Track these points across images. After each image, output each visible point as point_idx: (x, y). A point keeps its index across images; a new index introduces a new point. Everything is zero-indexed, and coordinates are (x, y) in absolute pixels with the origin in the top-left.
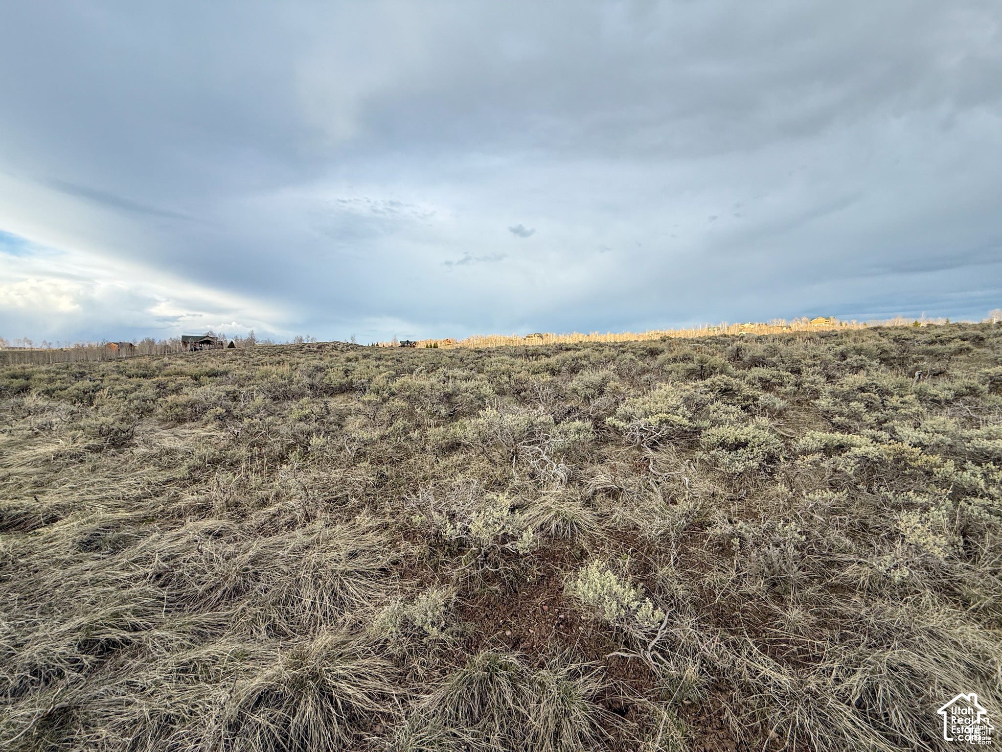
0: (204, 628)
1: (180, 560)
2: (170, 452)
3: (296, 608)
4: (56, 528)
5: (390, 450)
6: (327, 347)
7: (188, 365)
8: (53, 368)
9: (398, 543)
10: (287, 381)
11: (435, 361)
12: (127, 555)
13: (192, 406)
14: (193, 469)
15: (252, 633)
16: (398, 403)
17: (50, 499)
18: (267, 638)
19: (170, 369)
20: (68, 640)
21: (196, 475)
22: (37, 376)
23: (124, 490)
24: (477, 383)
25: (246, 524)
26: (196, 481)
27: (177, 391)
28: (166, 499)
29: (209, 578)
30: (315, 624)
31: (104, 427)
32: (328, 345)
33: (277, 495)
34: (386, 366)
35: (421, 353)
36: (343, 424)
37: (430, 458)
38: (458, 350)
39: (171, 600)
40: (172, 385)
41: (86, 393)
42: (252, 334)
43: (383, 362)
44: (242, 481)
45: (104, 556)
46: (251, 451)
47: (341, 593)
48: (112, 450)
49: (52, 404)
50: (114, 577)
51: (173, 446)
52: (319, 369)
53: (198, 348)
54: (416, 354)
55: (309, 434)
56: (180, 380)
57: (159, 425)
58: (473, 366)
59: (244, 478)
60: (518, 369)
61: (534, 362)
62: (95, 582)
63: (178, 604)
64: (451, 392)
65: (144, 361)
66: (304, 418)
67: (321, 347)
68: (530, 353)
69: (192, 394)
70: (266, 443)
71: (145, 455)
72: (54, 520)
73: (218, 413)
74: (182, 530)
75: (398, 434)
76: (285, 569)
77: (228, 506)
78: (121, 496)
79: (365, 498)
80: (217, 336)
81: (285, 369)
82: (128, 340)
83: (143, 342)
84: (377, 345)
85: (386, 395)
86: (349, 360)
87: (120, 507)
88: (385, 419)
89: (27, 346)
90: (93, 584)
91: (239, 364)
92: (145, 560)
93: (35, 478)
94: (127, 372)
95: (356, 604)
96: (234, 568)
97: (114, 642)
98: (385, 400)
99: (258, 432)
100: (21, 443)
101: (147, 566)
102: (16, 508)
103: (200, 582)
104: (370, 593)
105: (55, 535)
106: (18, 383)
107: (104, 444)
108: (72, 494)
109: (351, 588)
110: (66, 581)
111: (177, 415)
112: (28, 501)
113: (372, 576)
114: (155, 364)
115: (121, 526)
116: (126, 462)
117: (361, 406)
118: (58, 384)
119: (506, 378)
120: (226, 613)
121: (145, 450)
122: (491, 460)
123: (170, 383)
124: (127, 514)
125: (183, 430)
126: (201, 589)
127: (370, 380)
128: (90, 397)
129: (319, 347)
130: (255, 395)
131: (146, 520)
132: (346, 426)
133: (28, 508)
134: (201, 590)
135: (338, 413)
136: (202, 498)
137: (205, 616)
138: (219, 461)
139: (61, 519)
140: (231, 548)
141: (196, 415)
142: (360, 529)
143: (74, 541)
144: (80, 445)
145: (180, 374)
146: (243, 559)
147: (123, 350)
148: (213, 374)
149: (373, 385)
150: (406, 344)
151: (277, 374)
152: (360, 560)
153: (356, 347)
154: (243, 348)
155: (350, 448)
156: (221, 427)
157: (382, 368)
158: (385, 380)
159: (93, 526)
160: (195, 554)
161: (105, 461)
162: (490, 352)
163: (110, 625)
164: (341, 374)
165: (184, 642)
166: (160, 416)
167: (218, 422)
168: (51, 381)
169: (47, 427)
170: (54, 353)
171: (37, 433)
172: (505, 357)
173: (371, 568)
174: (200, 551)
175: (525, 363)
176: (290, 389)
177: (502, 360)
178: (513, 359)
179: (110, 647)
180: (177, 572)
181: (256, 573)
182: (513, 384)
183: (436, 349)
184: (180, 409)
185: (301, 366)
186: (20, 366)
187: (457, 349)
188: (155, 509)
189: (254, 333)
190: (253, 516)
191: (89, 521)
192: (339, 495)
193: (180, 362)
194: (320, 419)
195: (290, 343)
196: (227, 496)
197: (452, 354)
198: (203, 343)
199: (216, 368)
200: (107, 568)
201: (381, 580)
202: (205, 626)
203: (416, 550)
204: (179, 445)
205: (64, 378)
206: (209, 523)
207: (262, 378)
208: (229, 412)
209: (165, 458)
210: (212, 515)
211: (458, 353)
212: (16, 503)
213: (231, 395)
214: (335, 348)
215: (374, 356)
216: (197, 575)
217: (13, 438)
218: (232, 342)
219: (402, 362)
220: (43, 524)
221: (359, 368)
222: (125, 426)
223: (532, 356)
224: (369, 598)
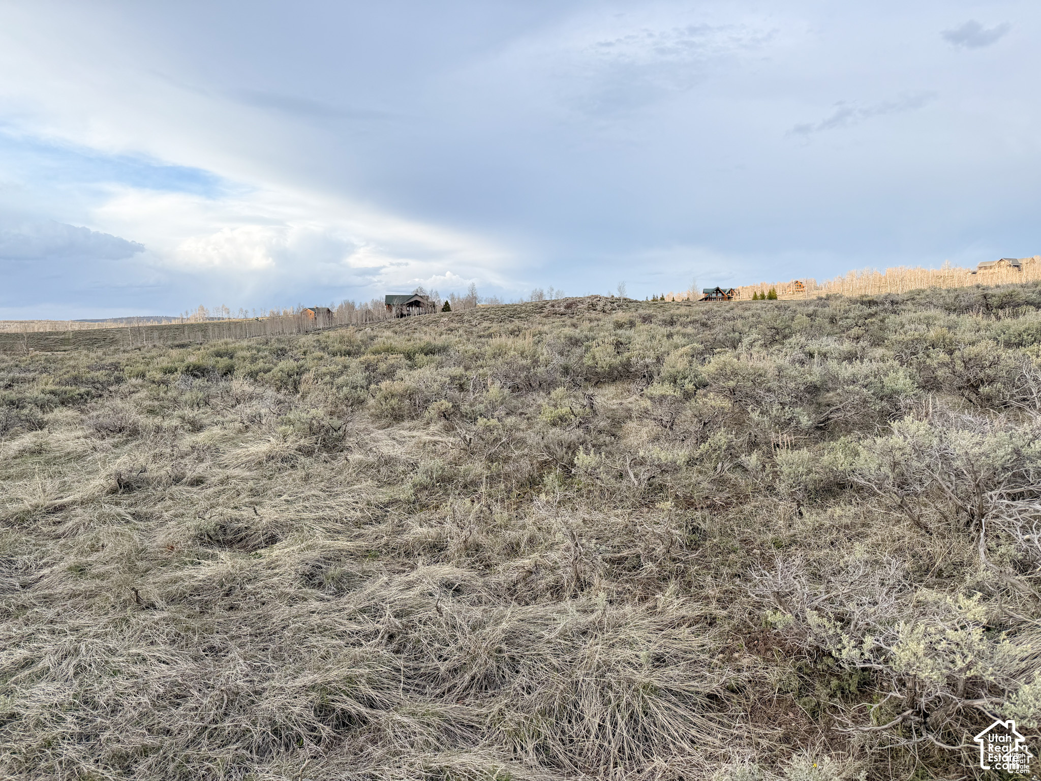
0: (451, 725)
1: (415, 618)
2: (389, 462)
3: (575, 728)
4: (276, 551)
5: (705, 484)
6: (580, 306)
7: (396, 337)
8: (253, 343)
9: (736, 655)
10: (529, 361)
11: (779, 324)
12: (353, 601)
13: (410, 397)
14: (420, 488)
15: (515, 750)
16: (714, 401)
17: (268, 514)
18: (537, 763)
19: (378, 343)
20: (303, 700)
21: (423, 496)
22: (240, 354)
23: (342, 510)
24: (875, 366)
25: (493, 579)
26: (424, 507)
27: (390, 374)
28: (390, 529)
29: (451, 652)
30: (607, 762)
31: (314, 422)
32: (582, 301)
33: (531, 540)
34: (684, 335)
35: (746, 309)
36: (620, 433)
37: (785, 506)
38: (824, 301)
39: (409, 675)
40: (383, 367)
41: (290, 376)
42: (473, 289)
43: (678, 328)
44: (481, 512)
45: (328, 597)
46: (489, 468)
47: (645, 721)
48: (324, 454)
49: (259, 390)
50: (342, 628)
51: (392, 454)
52: (575, 342)
53: (405, 312)
54: (738, 312)
55: (572, 448)
56: (392, 359)
57: (373, 422)
58: (860, 332)
59: (484, 509)
60: (969, 336)
61: (1008, 321)
62: (323, 630)
63: (416, 682)
64: (818, 384)
65: (346, 332)
66: (560, 421)
67: (571, 305)
68: (994, 301)
69: (408, 379)
70: (509, 458)
71: (360, 463)
72: (272, 540)
73: (443, 408)
74: (413, 575)
75: (718, 457)
76: (554, 661)
77: (467, 549)
78: (338, 517)
79: (670, 566)
80: (428, 294)
81: (525, 343)
82: (324, 304)
83: (341, 307)
84: (662, 299)
85: (690, 387)
86: (619, 326)
87: (339, 533)
88: (692, 429)
89: (225, 316)
90: (320, 632)
91: (461, 336)
92: (374, 612)
93: (251, 483)
94: (330, 348)
95: (671, 746)
96: (484, 645)
97: (350, 716)
98: (688, 396)
99: (496, 440)
100: (233, 438)
101: (377, 619)
102: (238, 520)
103: (441, 657)
104: (693, 732)
105: (277, 561)
106: (224, 362)
107: (316, 446)
108: (288, 509)
109: (660, 716)
110: (294, 623)
111: (393, 409)
112: (247, 513)
113: (695, 704)
114: (359, 336)
115: (342, 558)
116: (340, 472)
117: (648, 404)
118: (261, 364)
119: (943, 357)
120: (479, 710)
121: (361, 457)
122: (918, 524)
123: (380, 364)
124: (349, 543)
125: (401, 431)
126: (443, 667)
127: (659, 360)
128: (295, 381)
129: (568, 306)
130: (489, 382)
131: (369, 554)
132: (624, 438)
133: (248, 522)
134: (443, 669)
135: (609, 414)
136: (433, 532)
137: (450, 708)
138: (450, 480)
139: (280, 540)
140: (477, 613)
141: (415, 410)
142: (667, 618)
143: (297, 572)
144: (291, 444)
145: (390, 350)
146: (495, 633)
147: (320, 319)
148: (430, 351)
149: (666, 370)
150: (717, 294)
151: (515, 350)
152: (671, 671)
153: (625, 304)
154: (462, 311)
155: (636, 476)
156: (449, 430)
157: (677, 339)
158: (686, 359)
159: (314, 554)
160: (432, 613)
161: (318, 468)
162: (895, 304)
163: (344, 692)
164: (611, 349)
165: (430, 739)
166: (373, 410)
167: (443, 422)
168: (254, 360)
169: (255, 419)
170: (250, 324)
171: (247, 427)
172: (932, 312)
173: (692, 689)
174: (439, 610)
175: (985, 322)
176: (535, 374)
177: (927, 318)
178: (953, 316)
179: (346, 722)
180: (413, 635)
181: (512, 658)
182: (960, 367)
183: (774, 301)
184: (396, 400)
185: (549, 338)
186: (223, 341)
187: (820, 299)
188: (378, 541)
189: (476, 286)
190: (500, 568)
191: (309, 547)
192: (625, 553)
193: (388, 333)
194: (583, 423)
195: (525, 300)
196: (466, 533)
197: (811, 309)
198: (411, 305)
199: (433, 342)
200: (333, 615)
201: (712, 715)
202: (453, 723)
203: (773, 675)
204: (398, 451)
205: (266, 357)
206: (446, 571)
207: (494, 356)
208: (456, 407)
209: (383, 470)
210: (447, 559)
211: (824, 306)
212: (236, 514)
213: (457, 382)
214: (593, 307)
215: (660, 317)
216: (437, 645)
217: (226, 432)
218: (447, 303)
219: (711, 328)
220: (264, 545)
221: (639, 337)
222: (336, 422)
223: (1001, 307)
224: (693, 742)
